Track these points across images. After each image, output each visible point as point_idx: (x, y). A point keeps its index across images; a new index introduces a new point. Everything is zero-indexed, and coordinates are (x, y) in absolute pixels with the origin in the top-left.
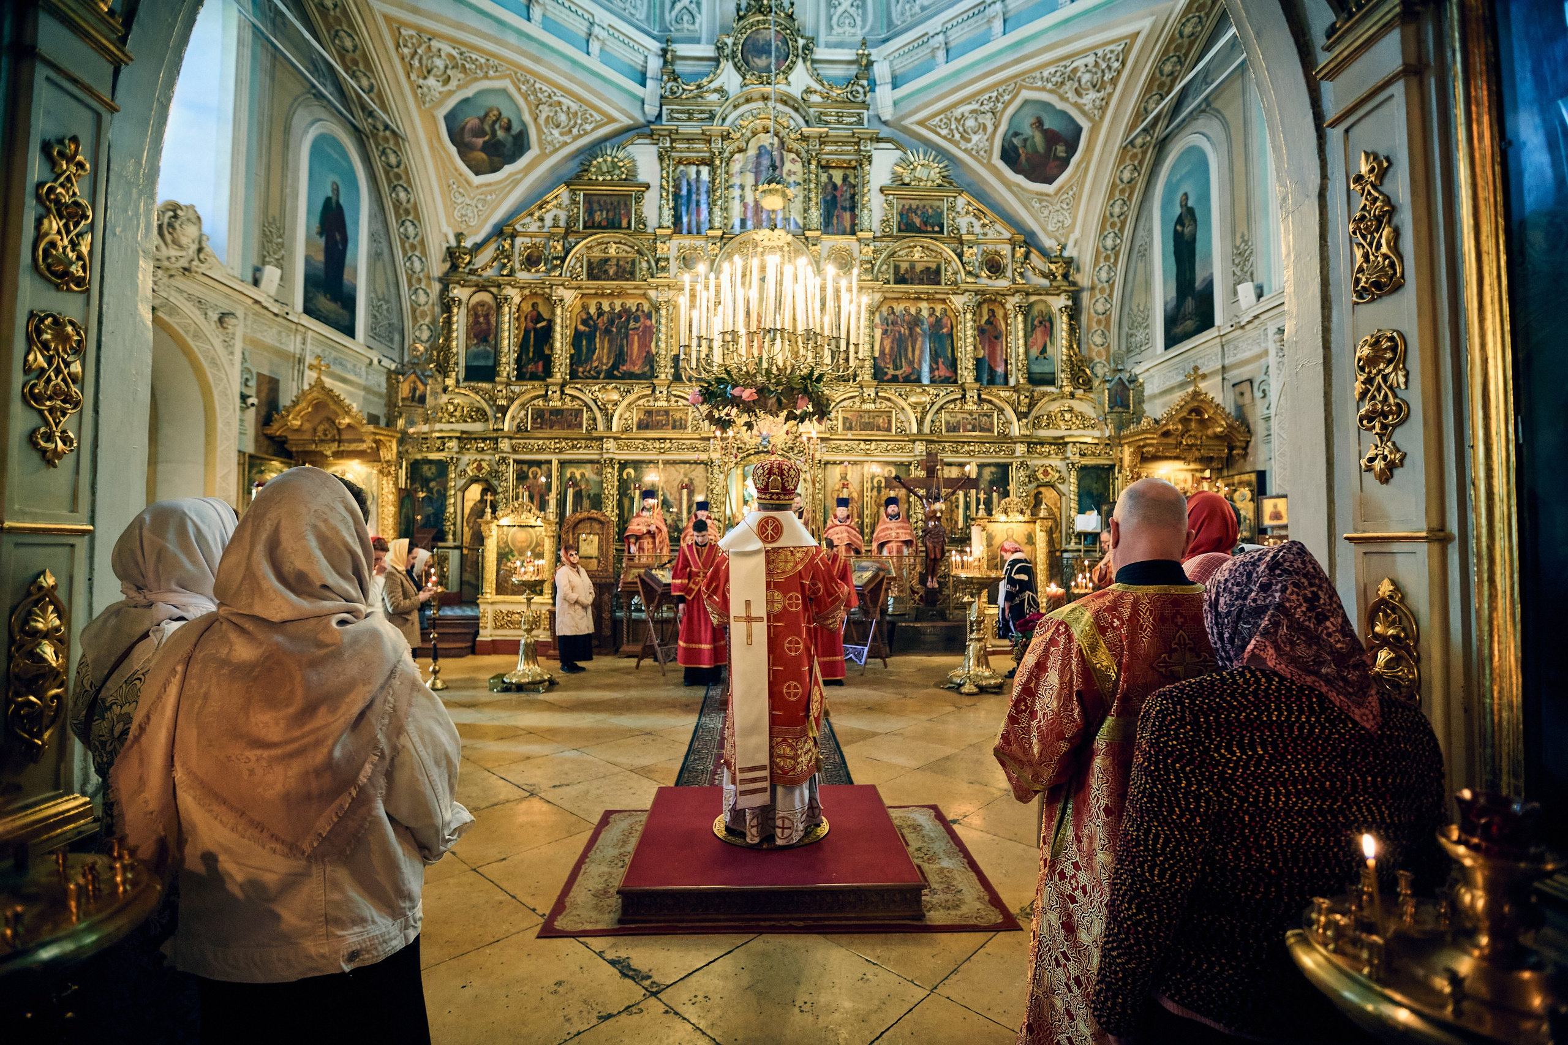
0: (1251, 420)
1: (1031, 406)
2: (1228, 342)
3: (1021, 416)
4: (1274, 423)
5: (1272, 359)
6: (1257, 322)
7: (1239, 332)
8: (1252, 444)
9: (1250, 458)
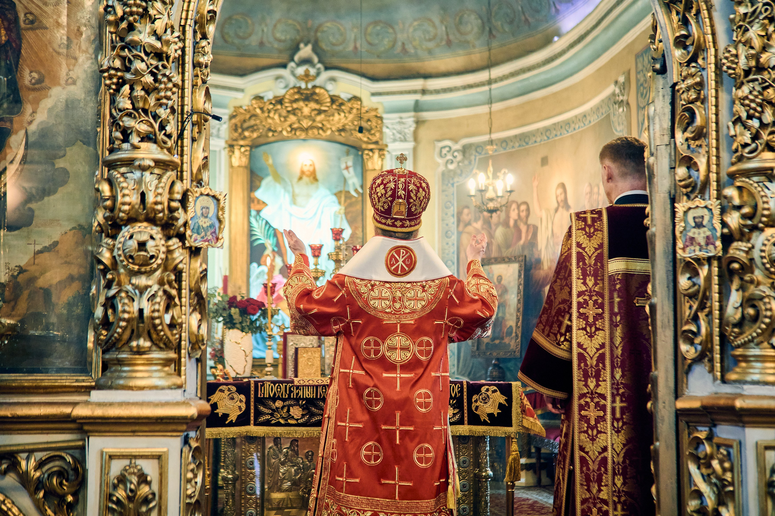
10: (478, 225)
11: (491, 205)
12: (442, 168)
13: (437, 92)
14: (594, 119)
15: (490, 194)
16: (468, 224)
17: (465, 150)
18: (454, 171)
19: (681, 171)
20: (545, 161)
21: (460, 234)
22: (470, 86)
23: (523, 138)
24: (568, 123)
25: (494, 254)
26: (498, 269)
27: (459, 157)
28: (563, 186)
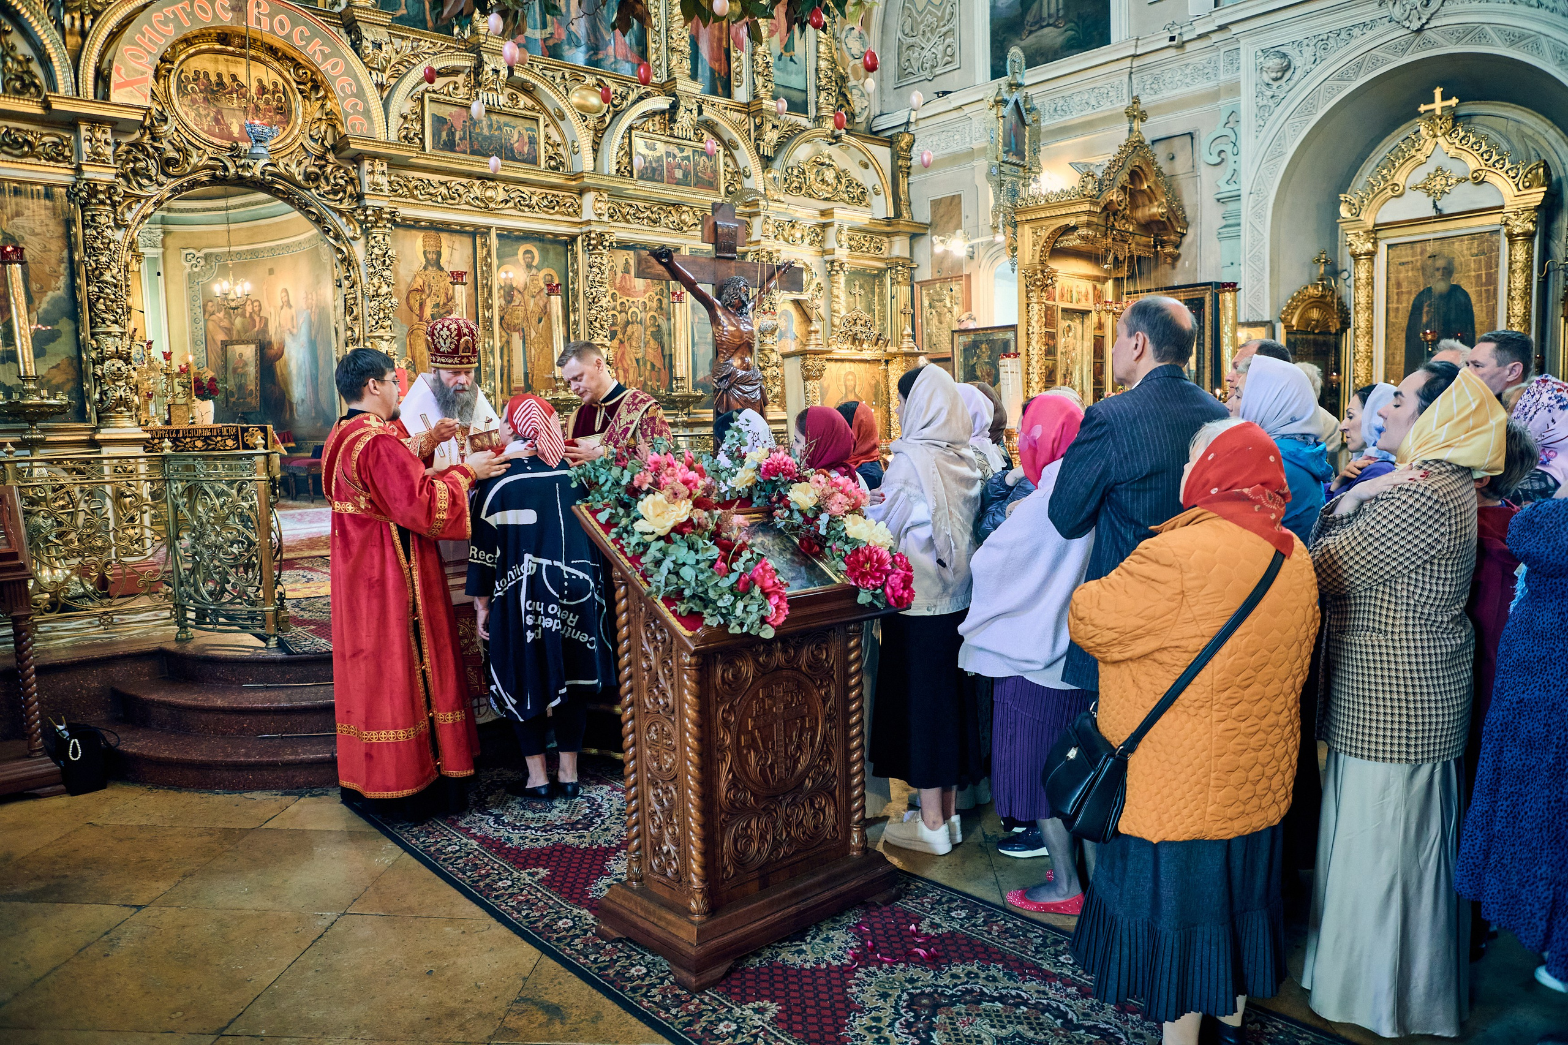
0: (1187, 200)
1: (779, 146)
2: (1142, 69)
3: (767, 162)
4: (1246, 206)
5: (1246, 101)
6: (1215, 38)
7: (1172, 52)
8: (1187, 240)
9: (1184, 263)
10: (221, 315)
11: (233, 304)
12: (188, 270)
13: (181, 211)
14: (307, 246)
15: (232, 296)
16: (213, 314)
17: (206, 257)
18: (199, 274)
19: (349, 333)
20: (271, 271)
21: (206, 321)
22: (209, 210)
23: (254, 253)
24: (288, 246)
25: (235, 337)
26: (239, 349)
27: (202, 263)
28: (286, 291)
